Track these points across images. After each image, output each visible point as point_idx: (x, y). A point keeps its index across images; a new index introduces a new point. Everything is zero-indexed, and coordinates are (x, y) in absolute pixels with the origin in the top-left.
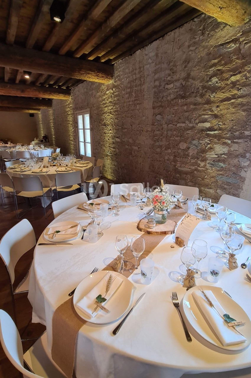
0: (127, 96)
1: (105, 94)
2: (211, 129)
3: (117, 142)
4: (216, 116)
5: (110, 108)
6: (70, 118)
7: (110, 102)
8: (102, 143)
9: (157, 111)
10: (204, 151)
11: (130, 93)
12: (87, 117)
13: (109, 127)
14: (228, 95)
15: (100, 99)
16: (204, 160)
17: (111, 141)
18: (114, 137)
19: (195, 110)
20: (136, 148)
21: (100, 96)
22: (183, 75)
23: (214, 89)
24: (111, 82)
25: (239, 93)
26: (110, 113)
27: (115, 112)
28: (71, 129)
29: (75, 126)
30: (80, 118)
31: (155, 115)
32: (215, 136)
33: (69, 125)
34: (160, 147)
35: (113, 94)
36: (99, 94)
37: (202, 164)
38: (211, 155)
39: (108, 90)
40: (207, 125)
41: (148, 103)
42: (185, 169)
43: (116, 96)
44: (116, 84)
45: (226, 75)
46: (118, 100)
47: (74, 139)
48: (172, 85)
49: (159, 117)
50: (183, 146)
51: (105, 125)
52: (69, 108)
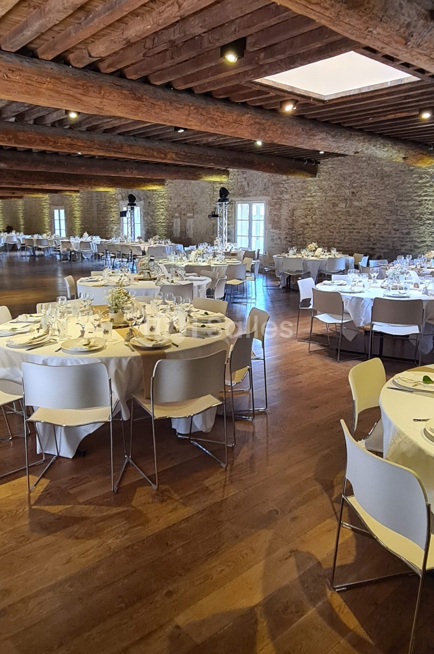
0: (86, 204)
1: (75, 200)
2: (113, 221)
4: (113, 216)
5: (78, 208)
6: (46, 211)
8: (73, 229)
9: (98, 212)
11: (88, 202)
12: (62, 212)
13: (78, 219)
14: (114, 210)
15: (71, 202)
17: (79, 227)
18: (80, 225)
19: (108, 214)
21: (72, 200)
23: (112, 208)
24: (78, 195)
25: (116, 210)
26: (78, 211)
28: (47, 219)
29: (51, 217)
30: (56, 212)
31: (98, 214)
32: (114, 223)
33: (45, 216)
34: (100, 228)
36: (71, 199)
37: (112, 233)
38: (114, 230)
39: (77, 198)
40: (112, 219)
41: (95, 209)
43: (81, 202)
46: (82, 205)
47: (50, 227)
48: (101, 204)
50: (107, 227)
51: (75, 217)
52: (45, 202)
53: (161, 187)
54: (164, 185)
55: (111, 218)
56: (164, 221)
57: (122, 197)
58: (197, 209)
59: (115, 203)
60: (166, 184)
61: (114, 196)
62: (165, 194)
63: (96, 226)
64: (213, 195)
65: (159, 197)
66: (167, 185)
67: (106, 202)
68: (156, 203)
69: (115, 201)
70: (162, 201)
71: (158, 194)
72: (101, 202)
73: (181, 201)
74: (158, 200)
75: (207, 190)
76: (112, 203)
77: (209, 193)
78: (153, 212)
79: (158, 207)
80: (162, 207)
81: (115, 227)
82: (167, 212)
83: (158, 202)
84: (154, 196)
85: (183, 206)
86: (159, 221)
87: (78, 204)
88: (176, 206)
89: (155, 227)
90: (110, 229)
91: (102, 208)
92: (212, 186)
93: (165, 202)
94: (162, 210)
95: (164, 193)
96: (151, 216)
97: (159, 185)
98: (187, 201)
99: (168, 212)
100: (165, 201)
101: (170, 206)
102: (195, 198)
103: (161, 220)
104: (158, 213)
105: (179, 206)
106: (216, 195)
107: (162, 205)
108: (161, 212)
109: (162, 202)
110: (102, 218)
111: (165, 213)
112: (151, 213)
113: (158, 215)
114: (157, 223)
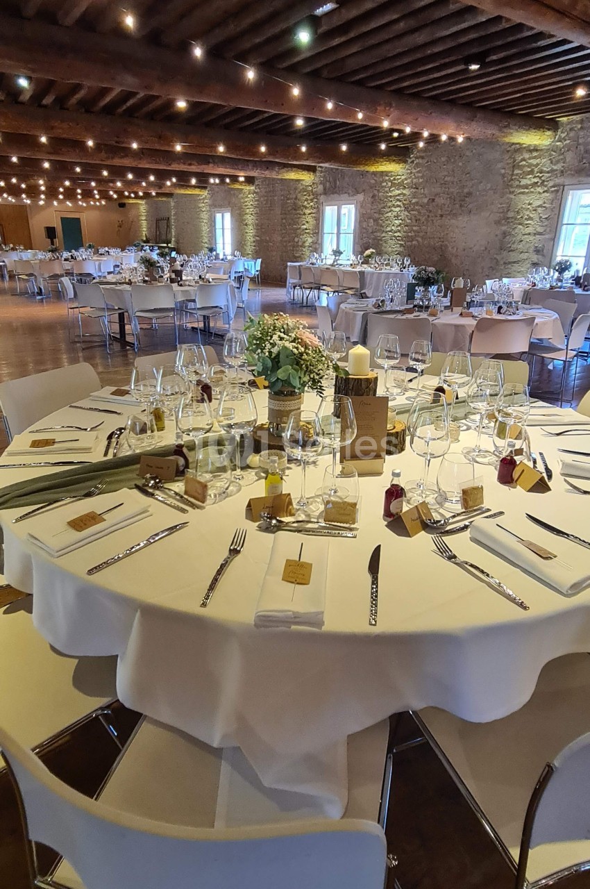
0: (265, 202)
1: (247, 197)
2: (306, 229)
3: (257, 240)
4: (307, 222)
5: (251, 210)
6: (205, 216)
7: (251, 205)
8: (243, 243)
9: (283, 216)
10: (304, 242)
11: (267, 200)
12: (228, 216)
13: (250, 227)
14: (309, 212)
15: (242, 201)
16: (304, 248)
17: (252, 239)
19: (299, 218)
20: (271, 244)
21: (242, 198)
22: (294, 196)
23: (306, 208)
24: (253, 188)
25: (313, 211)
26: (252, 214)
27: (255, 214)
28: (205, 229)
29: (211, 225)
30: (219, 216)
31: (282, 219)
32: (308, 233)
33: (203, 224)
34: (286, 241)
35: (254, 198)
36: (242, 195)
37: (304, 250)
38: (307, 244)
39: (249, 194)
40: (305, 227)
41: (278, 211)
42: (297, 255)
43: (256, 201)
44: (256, 191)
45: (309, 201)
46: (258, 204)
48: (289, 201)
49: (284, 221)
50: (296, 240)
51: (246, 225)
52: (203, 203)
53: (401, 166)
54: (405, 162)
55: (304, 224)
56: (399, 228)
57: (325, 189)
58: (470, 206)
59: (312, 200)
60: (410, 161)
61: (310, 188)
62: (406, 179)
63: (280, 238)
64: (512, 175)
65: (393, 185)
66: (413, 162)
67: (296, 198)
68: (387, 197)
69: (312, 197)
70: (398, 192)
71: (391, 181)
72: (288, 199)
73: (438, 190)
74: (390, 191)
75: (500, 165)
76: (307, 200)
77: (503, 171)
78: (380, 213)
79: (390, 204)
80: (398, 203)
81: (310, 240)
82: (406, 213)
83: (390, 194)
84: (385, 184)
85: (440, 201)
86: (389, 229)
87: (251, 203)
88: (426, 200)
89: (381, 240)
90: (300, 244)
91: (290, 208)
92: (510, 157)
93: (404, 195)
94: (398, 209)
95: (403, 177)
96: (376, 220)
97: (397, 163)
98: (451, 190)
99: (409, 212)
100: (404, 192)
101: (414, 201)
102: (469, 184)
103: (393, 228)
104: (390, 214)
105: (433, 200)
106: (517, 175)
107: (398, 200)
108: (395, 214)
109: (399, 195)
110: (290, 224)
111: (404, 214)
112: (377, 216)
113: (388, 219)
114: (386, 232)
